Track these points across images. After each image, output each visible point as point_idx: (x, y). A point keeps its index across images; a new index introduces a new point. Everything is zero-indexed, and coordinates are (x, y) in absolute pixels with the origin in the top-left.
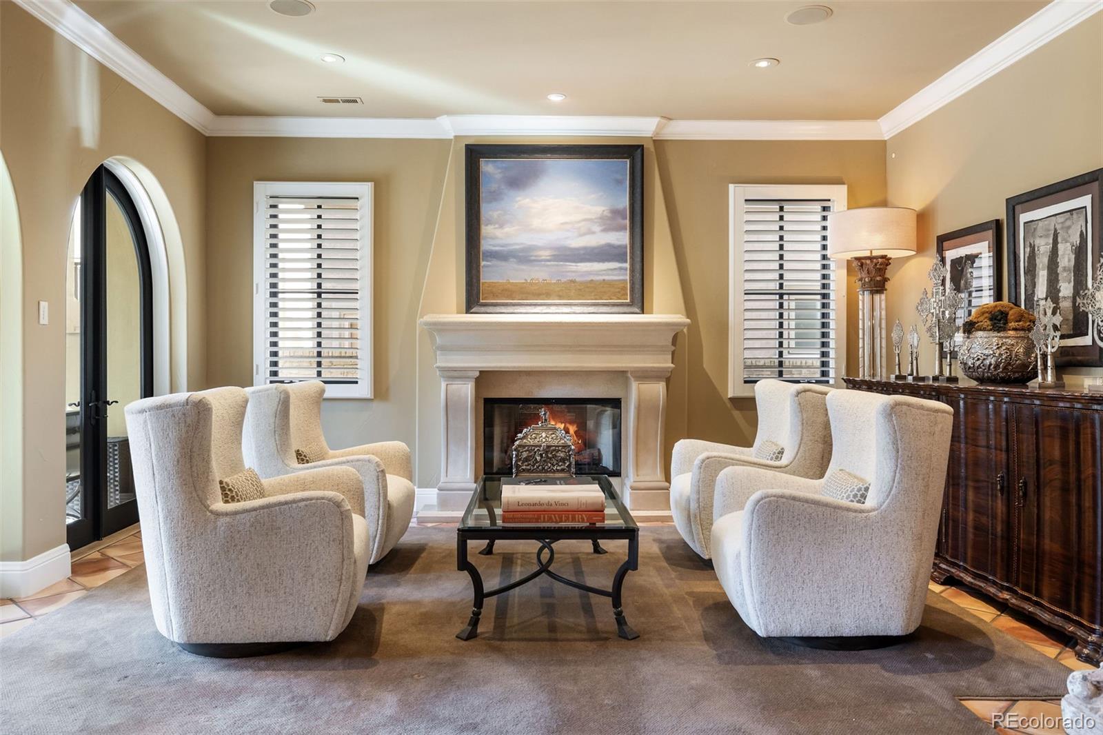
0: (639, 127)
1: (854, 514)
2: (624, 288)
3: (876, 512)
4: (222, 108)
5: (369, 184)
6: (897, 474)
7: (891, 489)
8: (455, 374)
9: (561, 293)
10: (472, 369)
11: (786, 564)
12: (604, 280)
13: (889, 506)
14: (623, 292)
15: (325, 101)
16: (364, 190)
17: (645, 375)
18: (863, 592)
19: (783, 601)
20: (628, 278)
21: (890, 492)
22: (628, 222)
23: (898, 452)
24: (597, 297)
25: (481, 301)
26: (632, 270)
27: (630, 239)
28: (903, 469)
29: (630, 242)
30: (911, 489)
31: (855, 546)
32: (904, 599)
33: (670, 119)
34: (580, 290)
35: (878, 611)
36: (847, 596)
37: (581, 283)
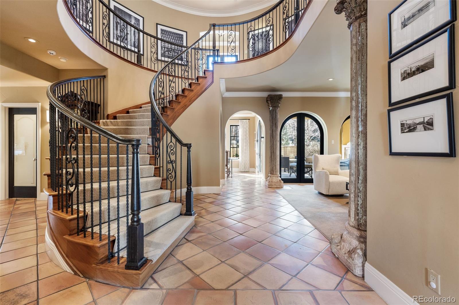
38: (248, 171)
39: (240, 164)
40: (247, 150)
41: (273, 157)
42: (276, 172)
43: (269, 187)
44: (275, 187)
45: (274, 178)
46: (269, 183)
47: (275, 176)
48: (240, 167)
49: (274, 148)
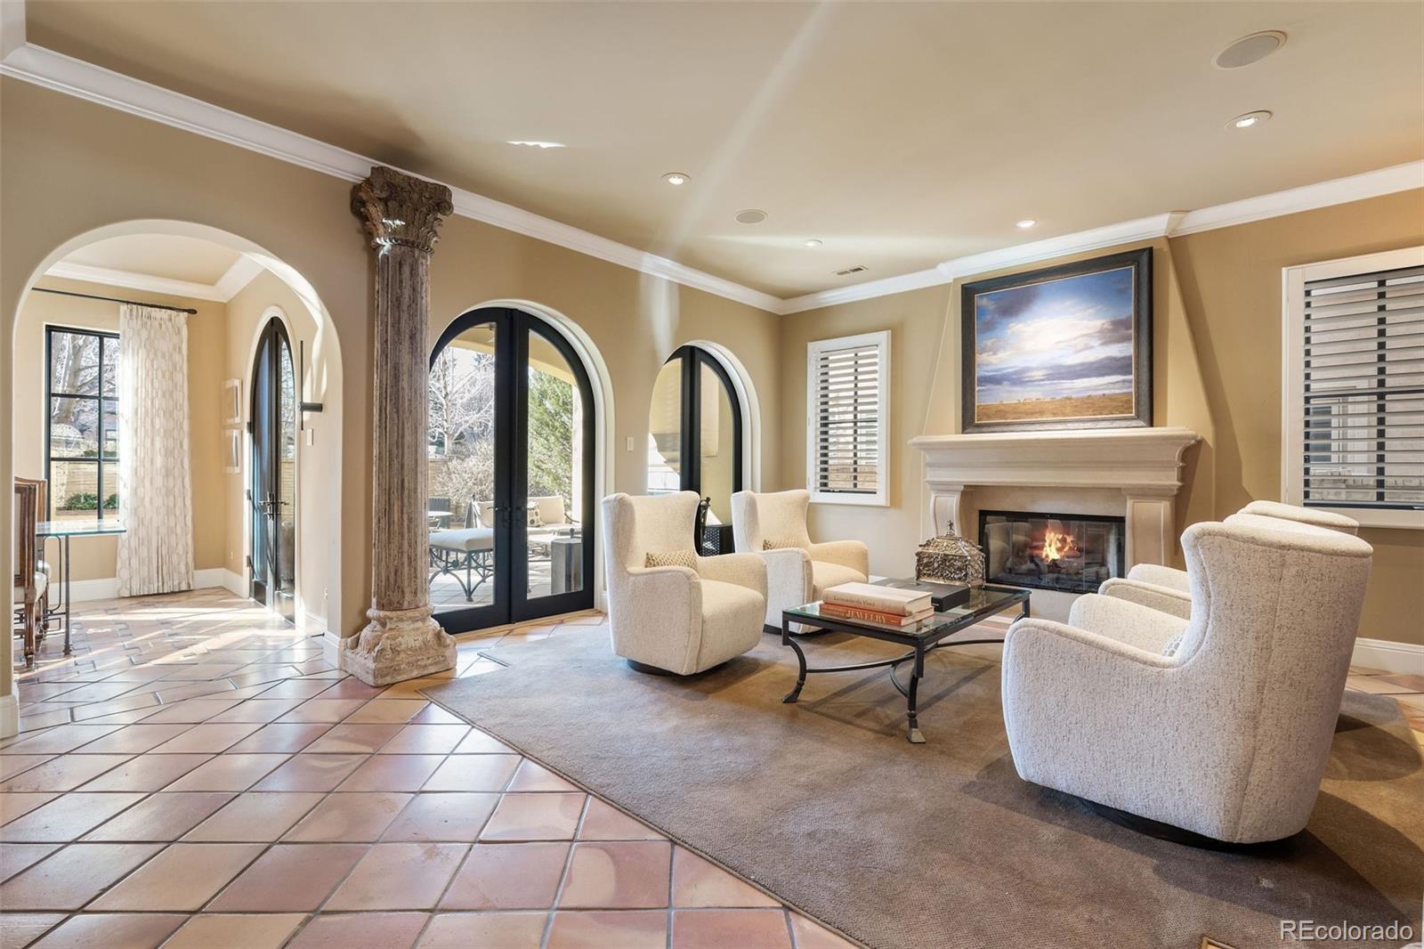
0: (1149, 228)
1: (1141, 666)
2: (1129, 401)
3: (1176, 669)
4: (786, 295)
5: (885, 332)
6: (1210, 626)
7: (1200, 644)
8: (943, 487)
9: (1055, 411)
10: (958, 483)
11: (1046, 706)
12: (1104, 395)
13: (1195, 662)
14: (1126, 406)
15: (839, 274)
16: (883, 337)
17: (1144, 493)
18: (1153, 765)
19: (1043, 746)
20: (1133, 390)
21: (1198, 647)
22: (1132, 331)
23: (1209, 597)
24: (1095, 412)
25: (976, 422)
26: (1138, 382)
27: (1135, 349)
28: (1218, 619)
29: (1135, 352)
30: (1232, 648)
31: (1141, 705)
32: (1221, 793)
33: (1188, 211)
34: (1076, 406)
35: (1177, 797)
36: (1130, 764)
37: (1077, 399)
38: (184, 587)
39: (123, 554)
40: (177, 473)
41: (396, 517)
42: (416, 593)
43: (380, 682)
44: (415, 674)
45: (406, 626)
46: (376, 660)
47: (410, 614)
48: (124, 573)
49: (402, 466)
